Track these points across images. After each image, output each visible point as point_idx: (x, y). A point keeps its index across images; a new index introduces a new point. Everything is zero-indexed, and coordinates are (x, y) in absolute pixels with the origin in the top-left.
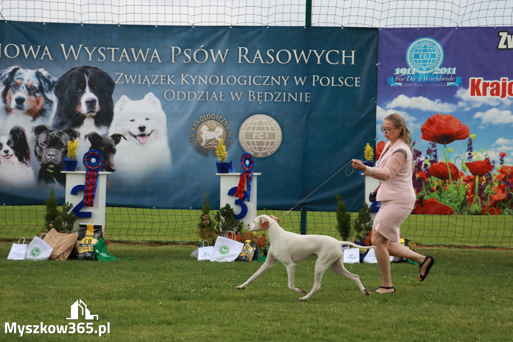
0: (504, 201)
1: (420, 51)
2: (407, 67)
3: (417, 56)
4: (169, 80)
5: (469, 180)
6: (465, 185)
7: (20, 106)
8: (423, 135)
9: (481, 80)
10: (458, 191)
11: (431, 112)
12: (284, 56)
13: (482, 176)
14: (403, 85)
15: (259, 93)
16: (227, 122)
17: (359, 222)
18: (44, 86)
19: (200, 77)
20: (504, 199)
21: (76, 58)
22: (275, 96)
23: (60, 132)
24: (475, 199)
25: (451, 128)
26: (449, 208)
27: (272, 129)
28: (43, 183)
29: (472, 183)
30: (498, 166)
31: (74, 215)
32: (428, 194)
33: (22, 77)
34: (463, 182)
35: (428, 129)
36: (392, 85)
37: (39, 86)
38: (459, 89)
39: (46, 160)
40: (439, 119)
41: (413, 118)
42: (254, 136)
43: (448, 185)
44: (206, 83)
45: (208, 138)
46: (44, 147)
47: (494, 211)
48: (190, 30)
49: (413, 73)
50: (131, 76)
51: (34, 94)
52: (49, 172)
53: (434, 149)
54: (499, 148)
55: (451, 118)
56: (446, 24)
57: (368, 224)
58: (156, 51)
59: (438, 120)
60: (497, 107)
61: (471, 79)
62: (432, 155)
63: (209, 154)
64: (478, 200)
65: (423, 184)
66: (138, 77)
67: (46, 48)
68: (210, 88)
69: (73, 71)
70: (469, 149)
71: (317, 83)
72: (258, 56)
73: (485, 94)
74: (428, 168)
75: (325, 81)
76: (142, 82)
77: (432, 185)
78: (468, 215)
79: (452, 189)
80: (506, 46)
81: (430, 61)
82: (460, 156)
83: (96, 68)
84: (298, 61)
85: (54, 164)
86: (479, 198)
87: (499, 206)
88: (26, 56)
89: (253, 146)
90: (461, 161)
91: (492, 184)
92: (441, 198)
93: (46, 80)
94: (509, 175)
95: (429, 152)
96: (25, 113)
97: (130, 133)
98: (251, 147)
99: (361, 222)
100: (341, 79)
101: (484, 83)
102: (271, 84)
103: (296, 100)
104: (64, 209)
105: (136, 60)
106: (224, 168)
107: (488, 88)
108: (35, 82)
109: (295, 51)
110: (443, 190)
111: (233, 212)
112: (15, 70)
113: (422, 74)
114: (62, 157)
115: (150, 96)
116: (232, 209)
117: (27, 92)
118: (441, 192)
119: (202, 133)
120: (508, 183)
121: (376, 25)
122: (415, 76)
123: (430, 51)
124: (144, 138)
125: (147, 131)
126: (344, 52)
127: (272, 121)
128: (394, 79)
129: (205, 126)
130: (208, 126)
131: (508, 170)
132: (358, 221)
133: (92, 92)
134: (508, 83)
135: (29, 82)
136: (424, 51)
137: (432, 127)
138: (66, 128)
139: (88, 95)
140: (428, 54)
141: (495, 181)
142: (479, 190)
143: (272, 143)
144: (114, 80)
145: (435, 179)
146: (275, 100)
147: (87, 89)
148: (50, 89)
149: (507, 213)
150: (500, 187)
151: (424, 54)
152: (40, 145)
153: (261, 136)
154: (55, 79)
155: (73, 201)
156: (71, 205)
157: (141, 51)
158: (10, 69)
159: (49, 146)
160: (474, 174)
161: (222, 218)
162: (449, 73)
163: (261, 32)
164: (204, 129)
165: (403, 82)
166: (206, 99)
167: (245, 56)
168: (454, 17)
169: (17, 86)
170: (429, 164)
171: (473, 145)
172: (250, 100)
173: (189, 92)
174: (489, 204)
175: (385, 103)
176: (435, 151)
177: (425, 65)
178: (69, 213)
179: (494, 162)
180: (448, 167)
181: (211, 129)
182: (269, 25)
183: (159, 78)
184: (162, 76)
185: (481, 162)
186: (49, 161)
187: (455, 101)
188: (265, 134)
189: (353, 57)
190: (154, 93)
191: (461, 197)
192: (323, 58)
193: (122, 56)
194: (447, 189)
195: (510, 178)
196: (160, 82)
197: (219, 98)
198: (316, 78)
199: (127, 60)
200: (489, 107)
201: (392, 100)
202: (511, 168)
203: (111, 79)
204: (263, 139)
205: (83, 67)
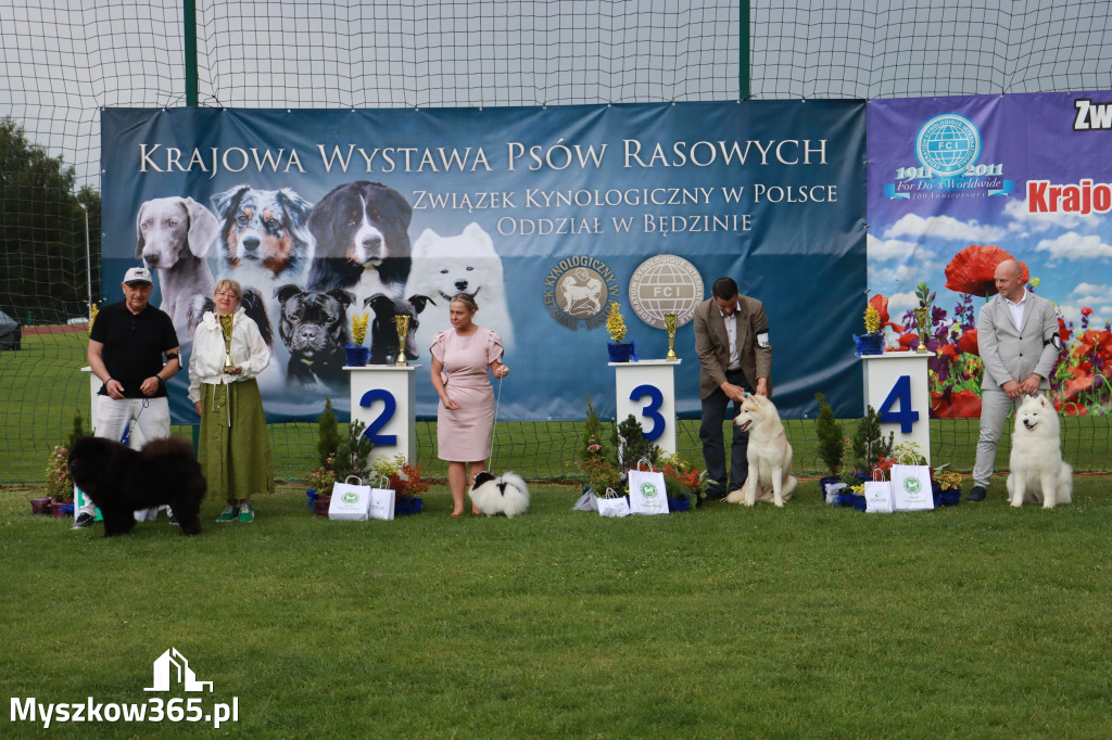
0: (1089, 390)
1: (939, 137)
2: (918, 165)
3: (934, 146)
4: (505, 200)
7: (252, 253)
8: (948, 282)
9: (1046, 184)
11: (962, 242)
12: (703, 153)
14: (911, 196)
15: (661, 218)
16: (607, 269)
17: (860, 440)
18: (291, 218)
20: (1091, 387)
21: (345, 168)
22: (690, 223)
23: (322, 296)
27: (687, 279)
28: (296, 383)
30: (1078, 331)
31: (367, 443)
32: (958, 383)
33: (255, 204)
35: (957, 271)
36: (891, 198)
37: (283, 218)
38: (1008, 201)
39: (300, 344)
40: (976, 253)
41: (931, 254)
42: (656, 292)
45: (576, 298)
46: (294, 322)
47: (1074, 408)
48: (540, 114)
49: (929, 175)
50: (439, 196)
51: (275, 233)
52: (305, 364)
53: (968, 305)
55: (996, 252)
56: (984, 90)
57: (875, 442)
58: (481, 151)
59: (974, 255)
60: (1075, 230)
61: (1028, 182)
62: (965, 317)
65: (951, 365)
66: (451, 196)
67: (294, 153)
68: (577, 216)
69: (341, 190)
71: (763, 197)
72: (658, 154)
73: (1053, 208)
74: (958, 338)
76: (458, 205)
77: (966, 368)
80: (1088, 124)
81: (957, 154)
83: (379, 185)
84: (728, 161)
85: (313, 351)
87: (1083, 399)
88: (260, 168)
89: (654, 310)
91: (1068, 362)
93: (295, 208)
94: (1098, 346)
95: (959, 311)
96: (261, 266)
97: (442, 294)
98: (651, 312)
99: (863, 438)
100: (803, 190)
101: (1051, 190)
102: (682, 201)
103: (726, 228)
104: (350, 431)
105: (447, 167)
106: (622, 352)
107: (1058, 198)
108: (276, 212)
109: (722, 144)
111: (641, 429)
112: (242, 192)
113: (945, 177)
114: (327, 337)
115: (473, 228)
116: (640, 424)
117: (263, 229)
118: (981, 378)
119: (565, 290)
120: (1096, 358)
121: (861, 95)
122: (932, 181)
123: (957, 136)
125: (471, 289)
126: (807, 142)
127: (685, 266)
128: (896, 187)
129: (571, 278)
130: (575, 277)
131: (1095, 337)
132: (858, 438)
133: (373, 225)
134: (1093, 188)
135: (267, 212)
136: (946, 136)
137: (964, 268)
138: (332, 288)
139: (367, 230)
140: (954, 142)
141: (1074, 357)
143: (688, 304)
145: (971, 357)
146: (691, 230)
147: (365, 220)
148: (302, 221)
150: (1081, 366)
151: (946, 142)
152: (288, 319)
153: (668, 292)
154: (309, 205)
155: (366, 417)
156: (363, 424)
157: (455, 152)
158: (234, 191)
159: (304, 321)
161: (623, 439)
162: (991, 173)
163: (662, 112)
164: (568, 283)
165: (911, 192)
166: (570, 230)
167: (635, 155)
168: (998, 78)
169: (246, 219)
170: (960, 331)
172: (646, 230)
173: (540, 221)
174: (1065, 397)
175: (882, 228)
176: (971, 308)
177: (948, 162)
178: (359, 438)
179: (1071, 325)
181: (580, 283)
182: (676, 100)
183: (489, 197)
184: (492, 194)
186: (304, 345)
188: (674, 288)
189: (823, 151)
190: (480, 224)
192: (771, 154)
193: (423, 162)
195: (1099, 350)
196: (490, 205)
197: (593, 230)
198: (760, 189)
199: (431, 169)
200: (1062, 231)
201: (893, 222)
202: (1100, 334)
203: (405, 202)
204: (671, 297)
205: (358, 183)
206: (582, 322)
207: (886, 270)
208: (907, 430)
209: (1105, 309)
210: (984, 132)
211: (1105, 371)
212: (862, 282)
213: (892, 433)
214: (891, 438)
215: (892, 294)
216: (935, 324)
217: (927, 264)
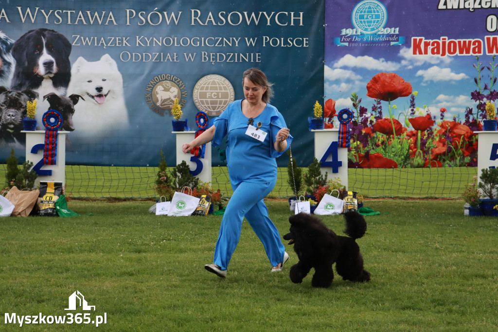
0: (444, 154)
1: (365, 12)
2: (353, 28)
3: (362, 17)
4: (124, 42)
5: (412, 135)
6: (409, 139)
8: (368, 93)
9: (422, 39)
10: (401, 145)
11: (376, 71)
12: (235, 18)
13: (424, 130)
14: (349, 45)
15: (211, 54)
16: (181, 82)
17: (310, 177)
18: (2, 48)
19: (155, 39)
20: (445, 152)
21: (33, 21)
22: (227, 57)
23: (19, 93)
24: (417, 153)
25: (394, 86)
26: (394, 162)
27: (225, 88)
28: (4, 143)
29: (415, 138)
30: (439, 121)
31: (34, 174)
32: (373, 149)
34: (406, 137)
35: (373, 87)
36: (338, 45)
38: (403, 47)
39: (6, 120)
40: (383, 77)
41: (359, 77)
42: (208, 95)
43: (392, 139)
44: (160, 44)
45: (164, 98)
46: (3, 108)
47: (435, 163)
49: (359, 33)
50: (87, 39)
52: (9, 132)
53: (379, 106)
54: (439, 104)
55: (394, 76)
57: (317, 178)
58: (111, 14)
60: (438, 65)
61: (413, 38)
62: (377, 112)
63: (164, 114)
64: (420, 154)
65: (369, 139)
66: (94, 39)
67: (3, 11)
68: (164, 50)
69: (30, 33)
70: (411, 105)
71: (268, 43)
72: (210, 18)
73: (426, 53)
74: (373, 124)
75: (275, 42)
76: (98, 44)
77: (377, 140)
78: (411, 167)
79: (396, 143)
80: (445, 6)
81: (374, 21)
82: (404, 112)
83: (53, 31)
84: (249, 23)
85: (14, 124)
86: (421, 152)
87: (440, 159)
89: (206, 106)
90: (404, 117)
91: (433, 138)
92: (386, 152)
93: (4, 42)
94: (449, 130)
95: (374, 109)
97: (88, 94)
98: (205, 107)
99: (311, 176)
100: (290, 40)
101: (425, 42)
102: (223, 45)
103: (247, 60)
104: (25, 167)
105: (92, 22)
106: (180, 126)
107: (429, 47)
109: (245, 13)
110: (387, 145)
111: (189, 169)
113: (367, 35)
114: (22, 117)
115: (106, 57)
116: (188, 166)
118: (386, 147)
119: (157, 93)
120: (448, 137)
122: (360, 36)
124: (102, 98)
125: (104, 92)
126: (292, 13)
127: (224, 81)
128: (341, 40)
129: (161, 87)
130: (163, 86)
131: (448, 124)
132: (308, 176)
133: (49, 54)
134: (447, 42)
136: (368, 12)
137: (377, 85)
138: (25, 89)
139: (46, 57)
140: (372, 15)
141: (436, 135)
142: (421, 144)
143: (225, 102)
144: (71, 42)
145: (380, 134)
146: (228, 61)
147: (45, 51)
148: (8, 51)
149: (447, 165)
150: (440, 141)
151: (368, 15)
153: (215, 95)
154: (12, 41)
155: (33, 159)
156: (32, 163)
157: (96, 14)
159: (9, 107)
160: (417, 129)
161: (178, 174)
162: (392, 33)
164: (159, 89)
165: (350, 42)
166: (161, 60)
167: (197, 18)
170: (374, 120)
171: (415, 101)
172: (203, 61)
173: (144, 54)
174: (431, 158)
175: (332, 62)
176: (380, 107)
177: (369, 26)
178: (29, 171)
179: (435, 117)
180: (392, 123)
181: (166, 90)
183: (115, 40)
184: (117, 38)
185: (423, 117)
186: (9, 121)
187: (399, 60)
188: (218, 93)
189: (301, 18)
191: (405, 151)
192: (273, 19)
193: (78, 18)
194: (391, 144)
195: (450, 132)
196: (116, 44)
197: (173, 60)
198: (266, 39)
199: (83, 23)
200: (431, 65)
201: (339, 59)
202: (450, 123)
203: (68, 42)
204: (216, 98)
205: (40, 29)
206: (167, 111)
207: (334, 86)
208: (335, 171)
209: (453, 109)
210: (389, 9)
211: (453, 144)
212: (321, 91)
213: (327, 173)
214: (326, 176)
215: (337, 99)
216: (361, 117)
217: (357, 83)
